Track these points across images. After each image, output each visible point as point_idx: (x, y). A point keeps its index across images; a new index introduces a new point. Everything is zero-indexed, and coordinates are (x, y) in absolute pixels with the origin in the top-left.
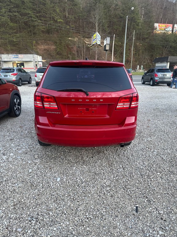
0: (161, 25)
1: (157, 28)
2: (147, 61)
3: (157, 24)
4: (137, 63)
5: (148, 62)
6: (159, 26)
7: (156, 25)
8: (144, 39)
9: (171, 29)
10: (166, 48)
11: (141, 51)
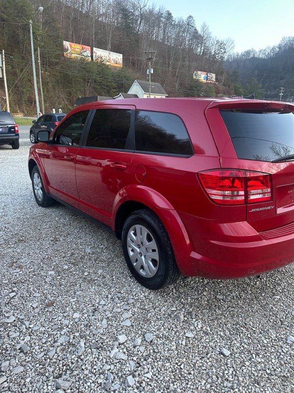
0: (73, 45)
1: (68, 50)
2: (63, 102)
3: (68, 42)
4: (48, 104)
5: (65, 104)
6: (71, 46)
7: (66, 44)
8: (51, 64)
9: (89, 55)
10: (88, 82)
11: (50, 84)
